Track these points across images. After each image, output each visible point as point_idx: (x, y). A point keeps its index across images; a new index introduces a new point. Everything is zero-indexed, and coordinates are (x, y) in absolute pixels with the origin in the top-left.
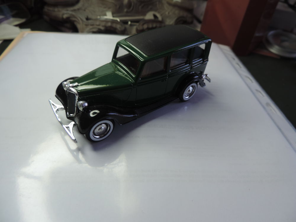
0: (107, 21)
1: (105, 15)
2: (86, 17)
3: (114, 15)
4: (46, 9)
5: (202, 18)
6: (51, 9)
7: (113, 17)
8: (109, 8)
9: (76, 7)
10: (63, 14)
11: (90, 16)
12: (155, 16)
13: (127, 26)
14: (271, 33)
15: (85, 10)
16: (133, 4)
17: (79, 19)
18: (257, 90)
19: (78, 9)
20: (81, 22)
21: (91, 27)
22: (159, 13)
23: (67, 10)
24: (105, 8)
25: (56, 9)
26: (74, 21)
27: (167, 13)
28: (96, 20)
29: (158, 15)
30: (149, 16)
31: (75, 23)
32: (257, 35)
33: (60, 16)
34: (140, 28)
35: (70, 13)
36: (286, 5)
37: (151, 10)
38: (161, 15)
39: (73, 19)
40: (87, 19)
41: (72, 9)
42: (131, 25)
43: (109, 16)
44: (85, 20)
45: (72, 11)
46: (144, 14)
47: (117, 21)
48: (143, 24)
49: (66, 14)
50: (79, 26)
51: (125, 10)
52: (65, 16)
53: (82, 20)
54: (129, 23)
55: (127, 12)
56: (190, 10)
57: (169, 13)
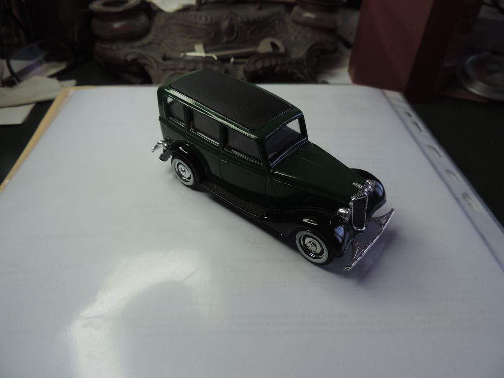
0: (196, 60)
1: (193, 50)
2: (163, 56)
3: (208, 49)
4: (99, 46)
5: (352, 39)
6: (107, 46)
7: (206, 52)
8: (199, 38)
9: (146, 41)
10: (127, 55)
11: (169, 54)
12: (274, 45)
13: (229, 66)
14: (471, 59)
15: (159, 44)
16: (236, 28)
17: (152, 61)
18: (447, 171)
19: (150, 44)
20: (155, 65)
21: (172, 72)
22: (279, 39)
23: (132, 47)
24: (191, 38)
25: (114, 47)
26: (145, 64)
27: (293, 38)
28: (179, 60)
29: (279, 43)
30: (264, 47)
31: (146, 68)
32: (447, 64)
33: (123, 58)
34: (251, 68)
35: (138, 51)
36: (495, 9)
37: (266, 35)
38: (284, 42)
39: (143, 61)
40: (165, 59)
41: (138, 43)
42: (235, 63)
43: (199, 52)
44: (160, 61)
45: (139, 47)
46: (256, 43)
47: (213, 58)
48: (256, 62)
49: (131, 54)
50: (152, 72)
51: (225, 39)
52: (129, 58)
53: (157, 62)
54: (233, 60)
55: (228, 42)
56: (331, 31)
57: (296, 38)
